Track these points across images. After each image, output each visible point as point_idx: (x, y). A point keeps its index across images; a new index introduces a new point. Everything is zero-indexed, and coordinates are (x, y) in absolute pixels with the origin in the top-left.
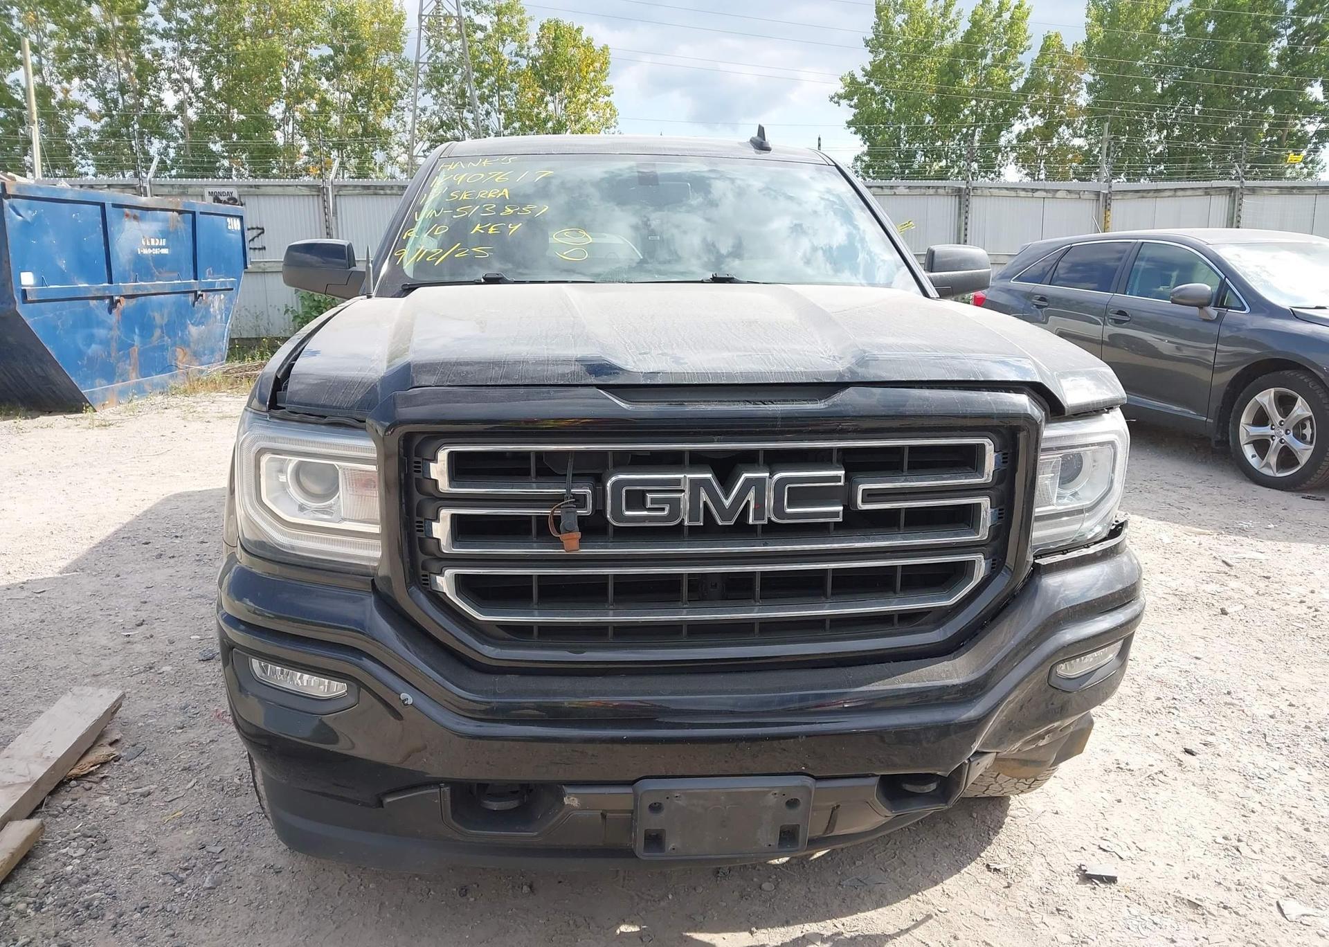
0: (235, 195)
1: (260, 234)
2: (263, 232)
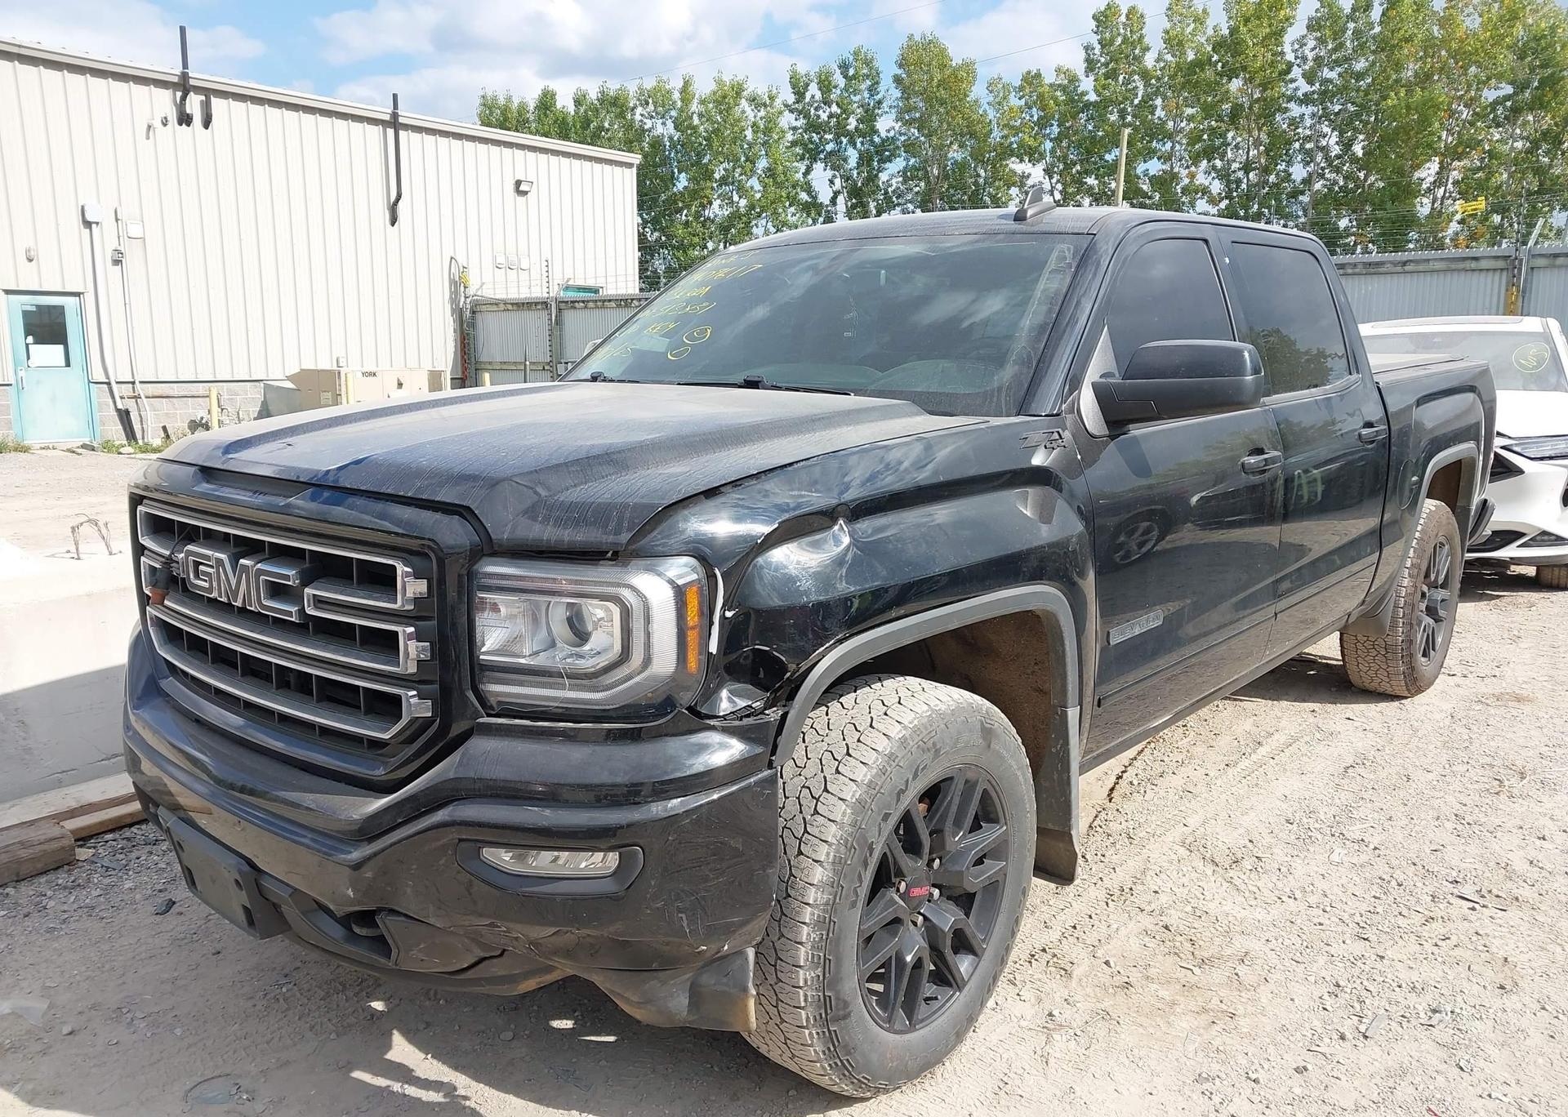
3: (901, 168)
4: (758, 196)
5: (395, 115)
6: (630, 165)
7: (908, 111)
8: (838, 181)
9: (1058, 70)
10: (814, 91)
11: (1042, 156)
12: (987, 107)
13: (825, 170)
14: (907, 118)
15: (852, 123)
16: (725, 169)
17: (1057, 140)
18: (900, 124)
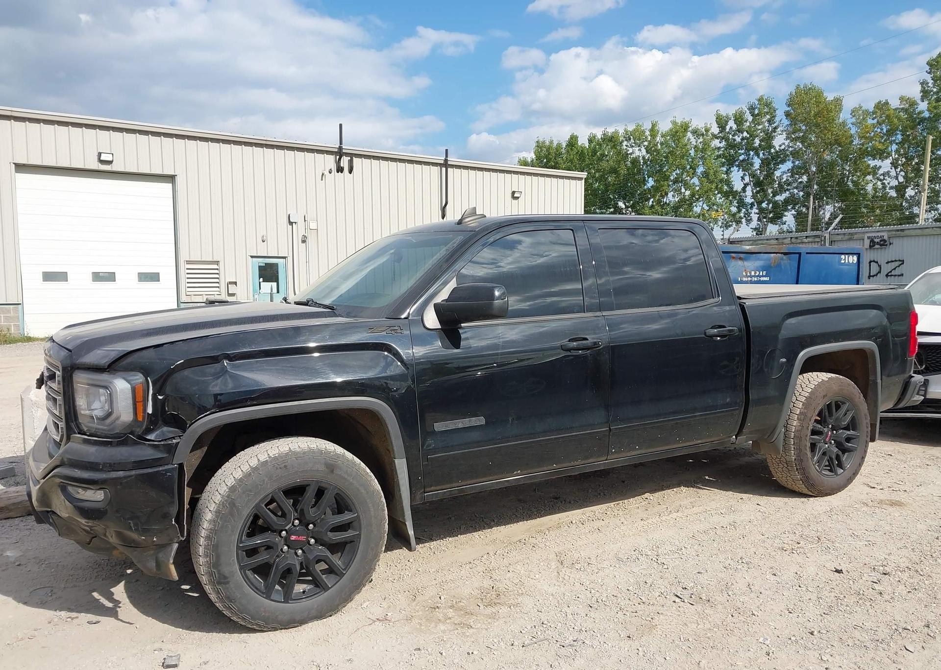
0: (886, 238)
1: (901, 264)
2: (903, 263)
3: (790, 168)
4: (697, 188)
5: (446, 160)
6: (580, 179)
7: (794, 133)
8: (747, 179)
9: (902, 99)
10: (731, 124)
11: (889, 155)
12: (851, 126)
13: (738, 171)
14: (793, 136)
15: (757, 142)
16: (677, 174)
17: (902, 144)
18: (788, 141)
